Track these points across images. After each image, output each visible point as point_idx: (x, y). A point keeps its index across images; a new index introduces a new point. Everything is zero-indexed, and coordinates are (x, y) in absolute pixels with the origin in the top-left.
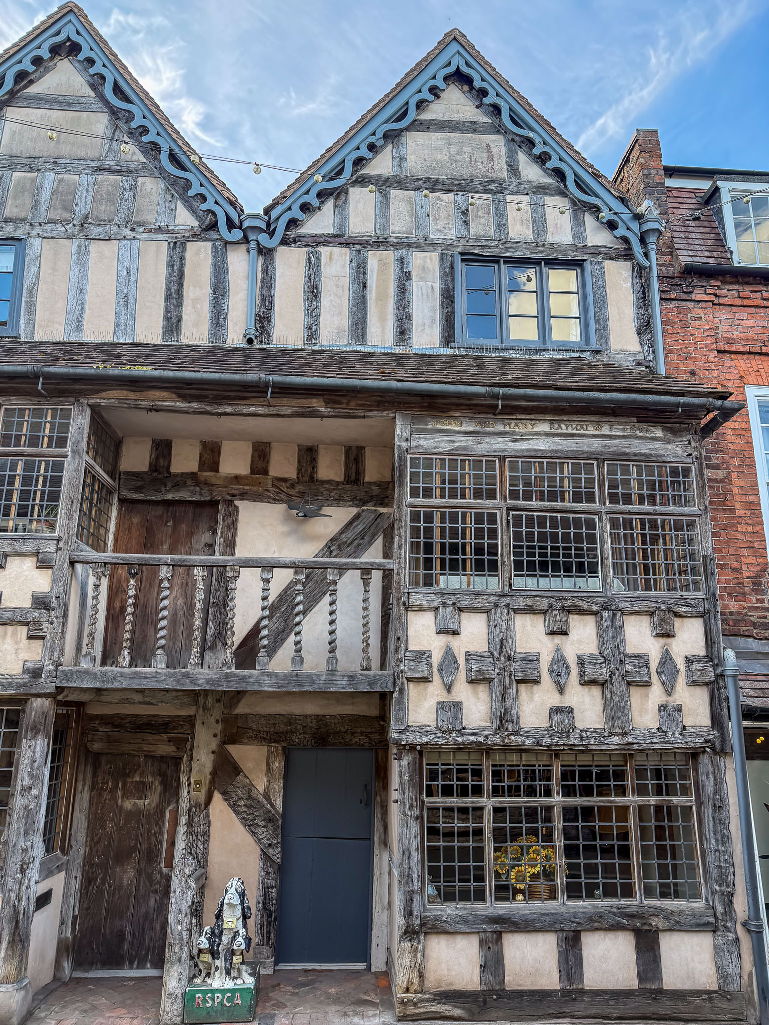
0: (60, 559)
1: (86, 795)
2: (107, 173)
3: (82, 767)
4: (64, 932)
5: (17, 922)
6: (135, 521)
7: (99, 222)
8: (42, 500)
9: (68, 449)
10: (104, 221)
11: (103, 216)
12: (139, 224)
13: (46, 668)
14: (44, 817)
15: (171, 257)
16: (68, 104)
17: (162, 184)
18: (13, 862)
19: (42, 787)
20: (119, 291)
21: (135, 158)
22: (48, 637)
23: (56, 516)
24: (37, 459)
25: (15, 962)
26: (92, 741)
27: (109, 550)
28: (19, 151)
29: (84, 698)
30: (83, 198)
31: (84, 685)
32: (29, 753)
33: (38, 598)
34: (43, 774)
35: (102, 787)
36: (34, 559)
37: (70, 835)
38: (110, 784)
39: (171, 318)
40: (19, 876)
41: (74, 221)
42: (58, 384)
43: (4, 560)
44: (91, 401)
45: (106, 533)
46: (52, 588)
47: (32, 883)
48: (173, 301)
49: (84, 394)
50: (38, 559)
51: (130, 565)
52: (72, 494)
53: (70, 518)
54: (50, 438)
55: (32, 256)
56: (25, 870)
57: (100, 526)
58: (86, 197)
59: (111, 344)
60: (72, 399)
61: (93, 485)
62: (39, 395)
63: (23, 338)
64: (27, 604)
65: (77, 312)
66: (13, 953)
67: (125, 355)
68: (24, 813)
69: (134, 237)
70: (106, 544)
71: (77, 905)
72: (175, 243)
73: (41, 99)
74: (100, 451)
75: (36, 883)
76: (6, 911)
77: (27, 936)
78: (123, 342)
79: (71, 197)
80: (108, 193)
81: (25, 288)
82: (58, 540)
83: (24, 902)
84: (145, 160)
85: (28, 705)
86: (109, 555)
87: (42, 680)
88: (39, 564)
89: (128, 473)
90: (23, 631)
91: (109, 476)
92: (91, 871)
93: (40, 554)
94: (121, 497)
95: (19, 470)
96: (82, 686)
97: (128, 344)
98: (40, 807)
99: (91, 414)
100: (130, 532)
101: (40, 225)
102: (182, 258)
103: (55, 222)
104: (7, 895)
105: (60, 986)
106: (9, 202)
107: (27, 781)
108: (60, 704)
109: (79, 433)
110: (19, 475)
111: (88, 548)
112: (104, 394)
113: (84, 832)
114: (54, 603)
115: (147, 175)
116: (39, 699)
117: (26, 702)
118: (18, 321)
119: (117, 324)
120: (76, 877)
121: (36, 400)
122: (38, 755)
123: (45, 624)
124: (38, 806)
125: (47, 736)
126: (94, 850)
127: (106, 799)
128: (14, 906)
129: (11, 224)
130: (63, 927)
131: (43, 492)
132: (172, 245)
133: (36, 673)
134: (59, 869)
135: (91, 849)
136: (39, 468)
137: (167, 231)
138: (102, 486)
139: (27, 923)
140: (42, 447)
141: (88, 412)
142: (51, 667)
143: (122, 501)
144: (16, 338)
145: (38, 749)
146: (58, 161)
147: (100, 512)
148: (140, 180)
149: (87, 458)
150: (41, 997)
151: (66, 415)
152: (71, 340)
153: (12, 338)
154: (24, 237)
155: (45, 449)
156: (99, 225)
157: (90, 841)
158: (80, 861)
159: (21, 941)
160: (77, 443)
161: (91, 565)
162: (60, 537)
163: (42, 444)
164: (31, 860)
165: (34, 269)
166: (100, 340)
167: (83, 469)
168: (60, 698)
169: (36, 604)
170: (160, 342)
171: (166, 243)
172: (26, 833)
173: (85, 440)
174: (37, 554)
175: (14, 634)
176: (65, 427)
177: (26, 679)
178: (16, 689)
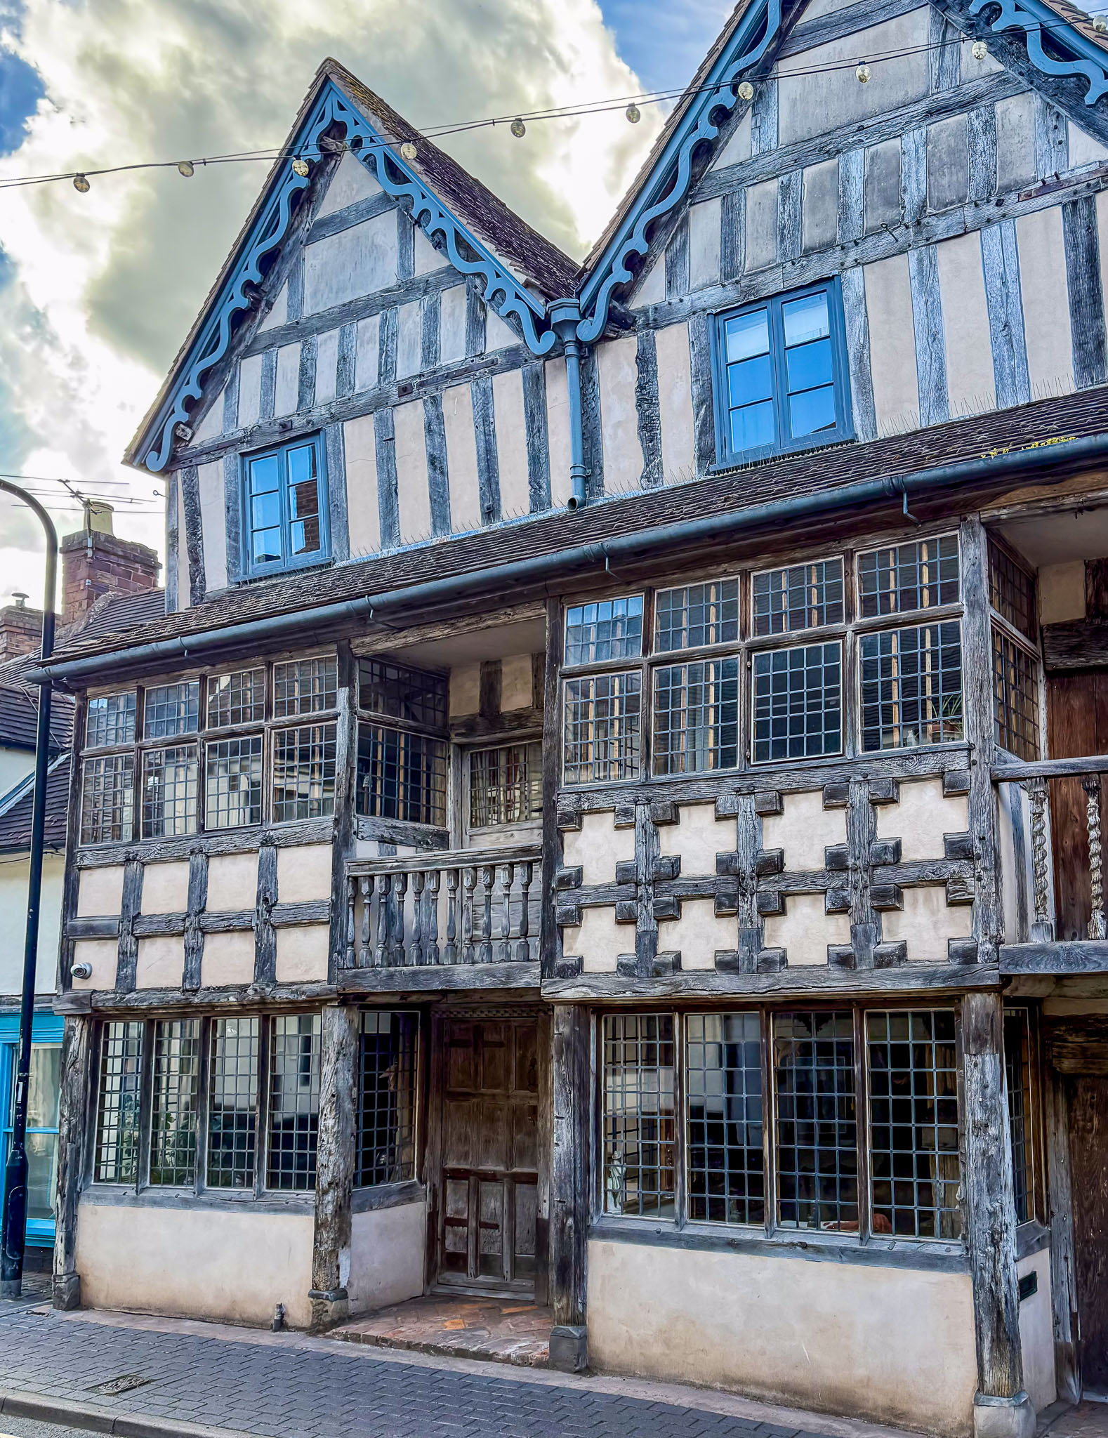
0: (976, 779)
1: (1062, 1138)
2: (943, 116)
3: (1050, 1097)
4: (1062, 1335)
5: (999, 1313)
6: (1077, 703)
7: (945, 207)
8: (935, 690)
9: (962, 602)
10: (952, 203)
11: (950, 196)
12: (1007, 189)
13: (981, 949)
14: (1011, 1169)
15: (1071, 231)
16: (865, 15)
17: (1035, 101)
18: (979, 1230)
19: (1002, 1124)
20: (993, 318)
21: (985, 70)
22: (977, 899)
23: (959, 711)
24: (918, 626)
25: (1006, 1369)
26: (1060, 1056)
27: (1043, 757)
28: (805, 130)
29: (1040, 991)
30: (913, 175)
31: (1041, 970)
32: (977, 1075)
33: (952, 843)
34: (1000, 1104)
35: (1084, 1127)
36: (939, 783)
37: (1048, 1196)
38: (1096, 1122)
39: (1086, 343)
40: (991, 1249)
41: (906, 220)
42: (930, 499)
43: (896, 791)
44: (985, 515)
45: (1034, 730)
46: (971, 826)
47: (1010, 1261)
48: (1086, 310)
49: (971, 506)
50: (944, 782)
51: (1083, 775)
52: (979, 673)
53: (982, 711)
54: (932, 589)
55: (852, 300)
56: (998, 1243)
57: (1025, 719)
58: (917, 172)
59: (997, 414)
60: (955, 520)
61: (1007, 655)
62: (907, 523)
63: (862, 440)
64: (940, 853)
65: (934, 375)
66: (1001, 1355)
67: (1024, 426)
68: (983, 1160)
69: (1004, 216)
70: (1037, 748)
71: (1074, 1298)
72: (1075, 203)
73: (824, 26)
74: (1009, 597)
75: (1015, 1261)
76: (982, 1296)
77: (1017, 1335)
78: (1014, 405)
79: (893, 180)
80: (951, 152)
81: (851, 357)
82: (970, 749)
83: (1004, 1287)
84: (1001, 68)
85: (964, 1004)
86: (1044, 764)
87: (978, 966)
88: (946, 790)
89: (1053, 627)
90: (939, 894)
91: (1026, 636)
92: (1086, 1250)
93: (946, 775)
94: (1049, 668)
95: (895, 650)
96: (1038, 972)
97: (1023, 407)
98: (1004, 1152)
99: (988, 538)
100: (1070, 724)
101: (857, 244)
102: (1091, 229)
103: (877, 232)
104: (979, 1274)
105: (1069, 1410)
106: (806, 221)
107: (980, 1116)
108: (1008, 1001)
109: (975, 572)
110: (896, 657)
111: (1014, 758)
112: (1002, 500)
113: (1068, 1194)
114: (978, 848)
115: (1009, 93)
116: (978, 995)
117: (960, 1001)
118: (850, 414)
119: (1000, 378)
120: (1066, 1258)
121: (901, 532)
122: (989, 1077)
123: (971, 882)
124: (1001, 1151)
125: (998, 1049)
126: (1087, 1220)
127: (1092, 1146)
128: (991, 1290)
129: (815, 257)
130: (1060, 1328)
131: (935, 677)
132: (1069, 209)
133: (968, 956)
134: (1041, 1244)
135: (1081, 1218)
136: (923, 640)
137: (1059, 184)
138: (1019, 654)
139: (1013, 1316)
140: (922, 606)
141: (983, 535)
142: (989, 946)
143: (1051, 675)
144: (852, 441)
145: (988, 1068)
146: (865, 124)
147: (1021, 697)
148: (999, 107)
149: (992, 612)
150: (1046, 1421)
151: (950, 546)
152: (933, 423)
153: (846, 442)
154: (836, 272)
155: (926, 609)
156: (944, 214)
157: (1078, 1205)
158: (1067, 1234)
159: (1009, 1340)
160: (973, 590)
161: (1022, 783)
162: (971, 744)
163: (922, 603)
164: (1004, 1228)
165: (859, 321)
166: (978, 412)
167: (990, 630)
168: (1006, 992)
169: (952, 851)
170: (1074, 390)
171: (1059, 208)
172: (990, 1190)
173: (985, 582)
174: (941, 775)
175: (928, 900)
176: (951, 568)
177: (955, 966)
178: (944, 981)
